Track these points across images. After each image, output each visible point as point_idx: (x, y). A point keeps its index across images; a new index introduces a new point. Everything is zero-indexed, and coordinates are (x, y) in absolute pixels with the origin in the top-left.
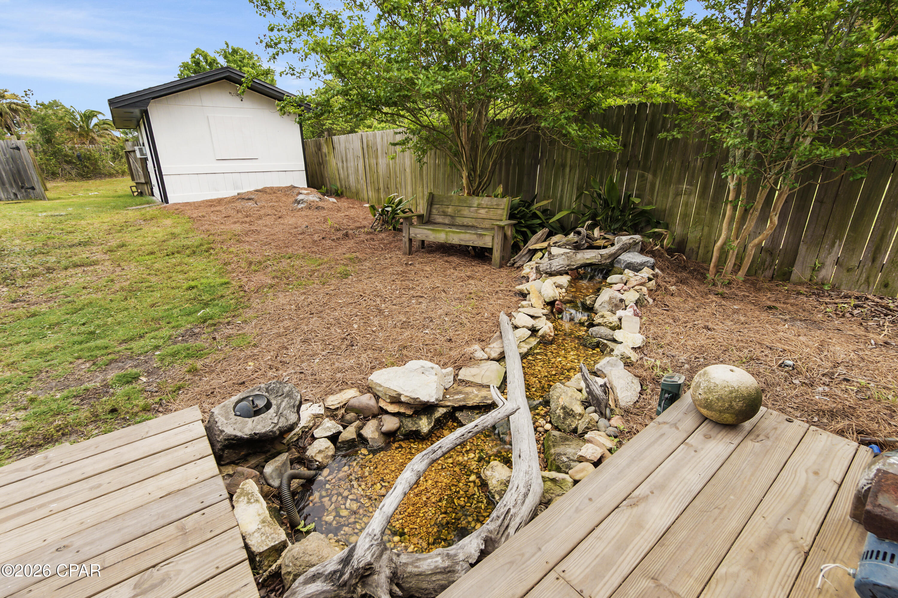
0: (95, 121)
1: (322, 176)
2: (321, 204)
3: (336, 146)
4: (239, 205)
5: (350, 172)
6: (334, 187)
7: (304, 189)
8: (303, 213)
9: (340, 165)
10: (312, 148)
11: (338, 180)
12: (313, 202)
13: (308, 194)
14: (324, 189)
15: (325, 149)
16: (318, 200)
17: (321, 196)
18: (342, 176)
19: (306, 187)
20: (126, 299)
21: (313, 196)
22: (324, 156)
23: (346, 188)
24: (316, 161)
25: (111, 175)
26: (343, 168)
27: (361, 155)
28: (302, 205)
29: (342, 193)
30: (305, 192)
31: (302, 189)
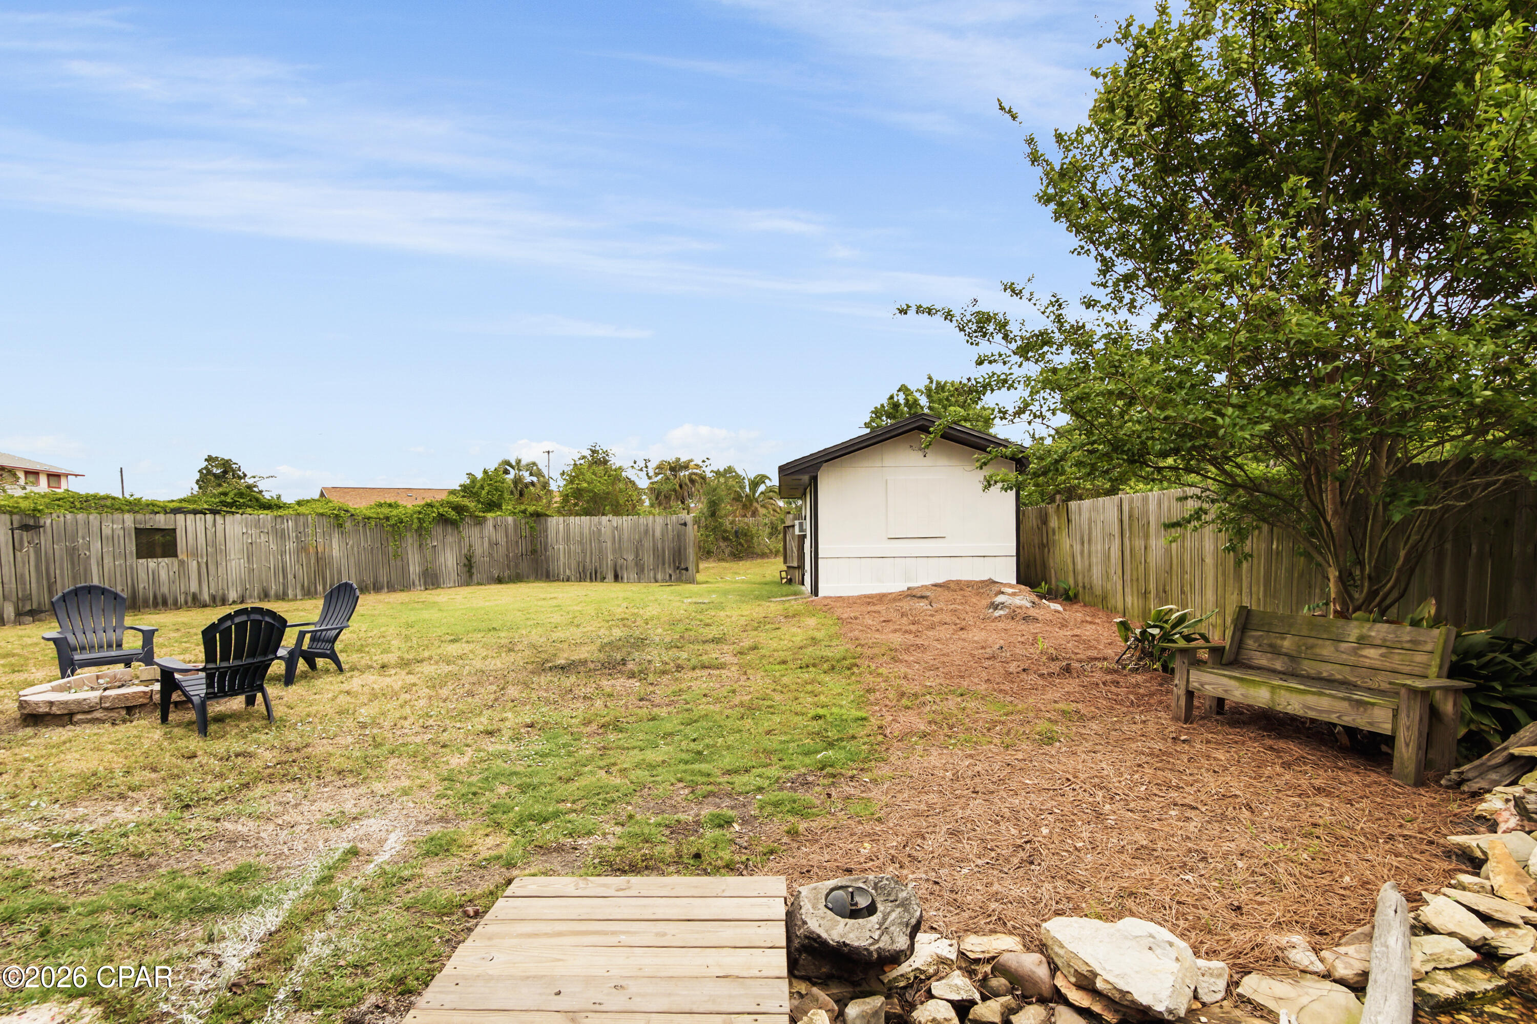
0: (762, 488)
1: (1044, 565)
2: (1033, 612)
3: (1074, 517)
4: (906, 605)
5: (1094, 560)
6: (1063, 585)
7: (1010, 586)
8: (1001, 625)
9: (1077, 548)
10: (1032, 520)
11: (1071, 574)
12: (1020, 607)
13: (1014, 594)
14: (1044, 587)
15: (1054, 522)
16: (1029, 605)
17: (1036, 600)
18: (1079, 566)
19: (1014, 582)
20: (742, 718)
21: (1023, 599)
22: (1050, 533)
23: (1084, 587)
24: (1036, 541)
25: (763, 555)
26: (1082, 553)
27: (1116, 531)
28: (1002, 612)
29: (1076, 596)
30: (1010, 591)
31: (1005, 585)
